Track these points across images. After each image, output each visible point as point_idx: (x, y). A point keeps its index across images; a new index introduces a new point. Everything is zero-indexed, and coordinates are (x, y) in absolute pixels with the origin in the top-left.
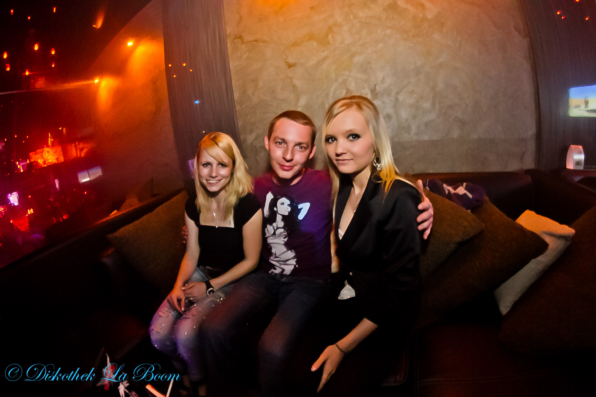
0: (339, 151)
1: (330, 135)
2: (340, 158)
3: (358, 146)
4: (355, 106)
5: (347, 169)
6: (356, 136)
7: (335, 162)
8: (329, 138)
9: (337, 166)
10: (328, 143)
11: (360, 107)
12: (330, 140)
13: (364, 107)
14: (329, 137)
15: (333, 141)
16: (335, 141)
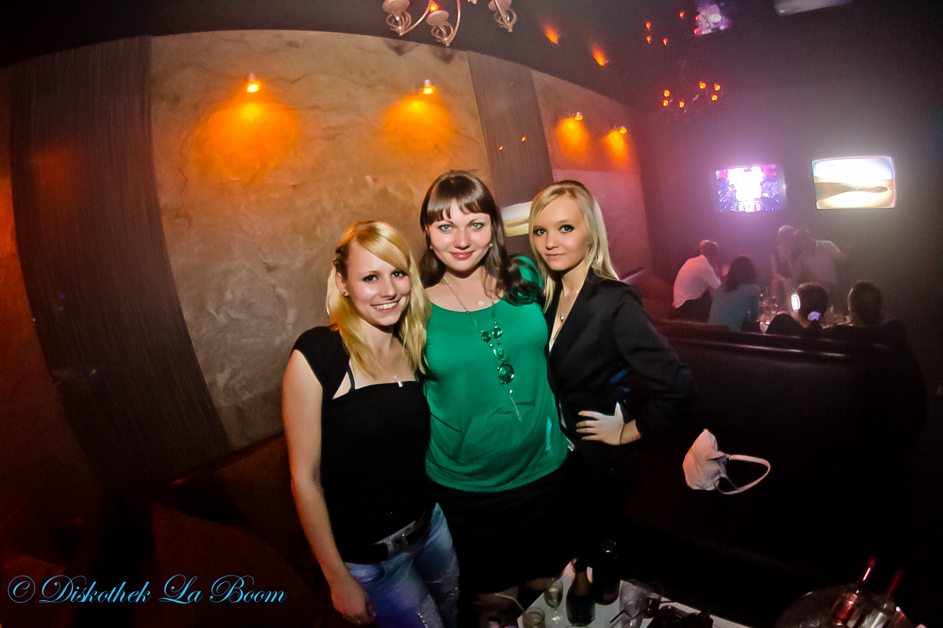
0: (550, 245)
1: (540, 227)
2: (551, 252)
3: (570, 240)
4: (568, 193)
5: (558, 265)
6: (569, 228)
7: (545, 257)
8: (538, 230)
9: (547, 262)
10: (536, 235)
11: (573, 194)
12: (539, 232)
13: (578, 194)
14: (539, 228)
15: (542, 233)
16: (545, 233)
